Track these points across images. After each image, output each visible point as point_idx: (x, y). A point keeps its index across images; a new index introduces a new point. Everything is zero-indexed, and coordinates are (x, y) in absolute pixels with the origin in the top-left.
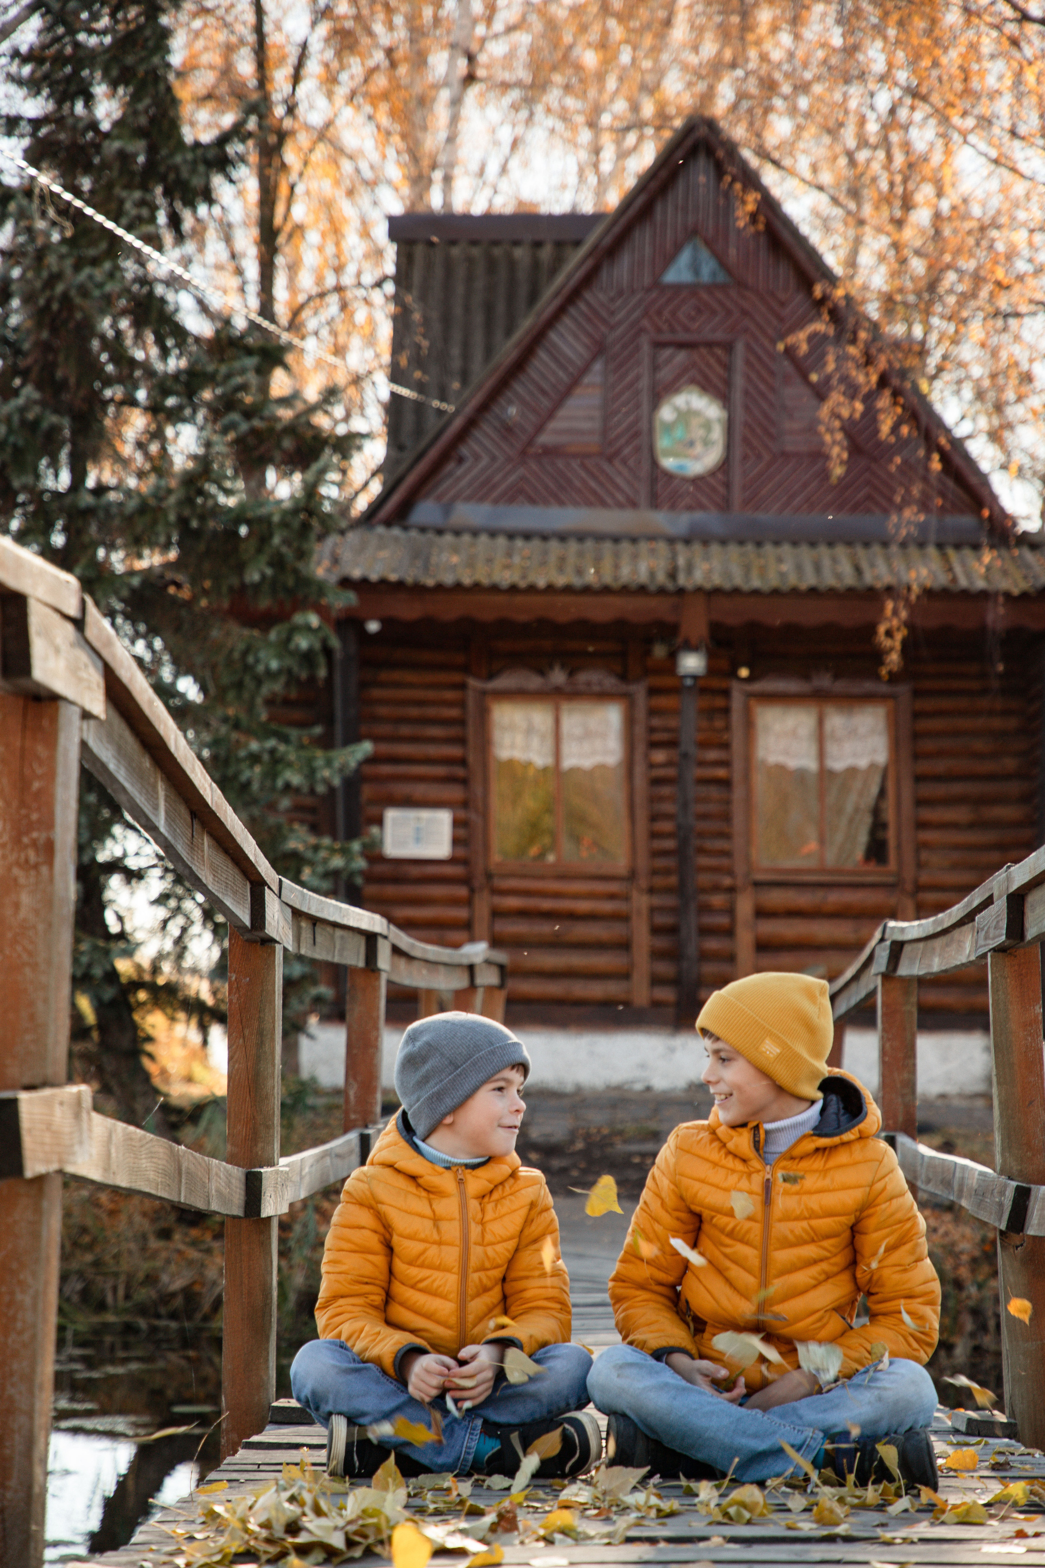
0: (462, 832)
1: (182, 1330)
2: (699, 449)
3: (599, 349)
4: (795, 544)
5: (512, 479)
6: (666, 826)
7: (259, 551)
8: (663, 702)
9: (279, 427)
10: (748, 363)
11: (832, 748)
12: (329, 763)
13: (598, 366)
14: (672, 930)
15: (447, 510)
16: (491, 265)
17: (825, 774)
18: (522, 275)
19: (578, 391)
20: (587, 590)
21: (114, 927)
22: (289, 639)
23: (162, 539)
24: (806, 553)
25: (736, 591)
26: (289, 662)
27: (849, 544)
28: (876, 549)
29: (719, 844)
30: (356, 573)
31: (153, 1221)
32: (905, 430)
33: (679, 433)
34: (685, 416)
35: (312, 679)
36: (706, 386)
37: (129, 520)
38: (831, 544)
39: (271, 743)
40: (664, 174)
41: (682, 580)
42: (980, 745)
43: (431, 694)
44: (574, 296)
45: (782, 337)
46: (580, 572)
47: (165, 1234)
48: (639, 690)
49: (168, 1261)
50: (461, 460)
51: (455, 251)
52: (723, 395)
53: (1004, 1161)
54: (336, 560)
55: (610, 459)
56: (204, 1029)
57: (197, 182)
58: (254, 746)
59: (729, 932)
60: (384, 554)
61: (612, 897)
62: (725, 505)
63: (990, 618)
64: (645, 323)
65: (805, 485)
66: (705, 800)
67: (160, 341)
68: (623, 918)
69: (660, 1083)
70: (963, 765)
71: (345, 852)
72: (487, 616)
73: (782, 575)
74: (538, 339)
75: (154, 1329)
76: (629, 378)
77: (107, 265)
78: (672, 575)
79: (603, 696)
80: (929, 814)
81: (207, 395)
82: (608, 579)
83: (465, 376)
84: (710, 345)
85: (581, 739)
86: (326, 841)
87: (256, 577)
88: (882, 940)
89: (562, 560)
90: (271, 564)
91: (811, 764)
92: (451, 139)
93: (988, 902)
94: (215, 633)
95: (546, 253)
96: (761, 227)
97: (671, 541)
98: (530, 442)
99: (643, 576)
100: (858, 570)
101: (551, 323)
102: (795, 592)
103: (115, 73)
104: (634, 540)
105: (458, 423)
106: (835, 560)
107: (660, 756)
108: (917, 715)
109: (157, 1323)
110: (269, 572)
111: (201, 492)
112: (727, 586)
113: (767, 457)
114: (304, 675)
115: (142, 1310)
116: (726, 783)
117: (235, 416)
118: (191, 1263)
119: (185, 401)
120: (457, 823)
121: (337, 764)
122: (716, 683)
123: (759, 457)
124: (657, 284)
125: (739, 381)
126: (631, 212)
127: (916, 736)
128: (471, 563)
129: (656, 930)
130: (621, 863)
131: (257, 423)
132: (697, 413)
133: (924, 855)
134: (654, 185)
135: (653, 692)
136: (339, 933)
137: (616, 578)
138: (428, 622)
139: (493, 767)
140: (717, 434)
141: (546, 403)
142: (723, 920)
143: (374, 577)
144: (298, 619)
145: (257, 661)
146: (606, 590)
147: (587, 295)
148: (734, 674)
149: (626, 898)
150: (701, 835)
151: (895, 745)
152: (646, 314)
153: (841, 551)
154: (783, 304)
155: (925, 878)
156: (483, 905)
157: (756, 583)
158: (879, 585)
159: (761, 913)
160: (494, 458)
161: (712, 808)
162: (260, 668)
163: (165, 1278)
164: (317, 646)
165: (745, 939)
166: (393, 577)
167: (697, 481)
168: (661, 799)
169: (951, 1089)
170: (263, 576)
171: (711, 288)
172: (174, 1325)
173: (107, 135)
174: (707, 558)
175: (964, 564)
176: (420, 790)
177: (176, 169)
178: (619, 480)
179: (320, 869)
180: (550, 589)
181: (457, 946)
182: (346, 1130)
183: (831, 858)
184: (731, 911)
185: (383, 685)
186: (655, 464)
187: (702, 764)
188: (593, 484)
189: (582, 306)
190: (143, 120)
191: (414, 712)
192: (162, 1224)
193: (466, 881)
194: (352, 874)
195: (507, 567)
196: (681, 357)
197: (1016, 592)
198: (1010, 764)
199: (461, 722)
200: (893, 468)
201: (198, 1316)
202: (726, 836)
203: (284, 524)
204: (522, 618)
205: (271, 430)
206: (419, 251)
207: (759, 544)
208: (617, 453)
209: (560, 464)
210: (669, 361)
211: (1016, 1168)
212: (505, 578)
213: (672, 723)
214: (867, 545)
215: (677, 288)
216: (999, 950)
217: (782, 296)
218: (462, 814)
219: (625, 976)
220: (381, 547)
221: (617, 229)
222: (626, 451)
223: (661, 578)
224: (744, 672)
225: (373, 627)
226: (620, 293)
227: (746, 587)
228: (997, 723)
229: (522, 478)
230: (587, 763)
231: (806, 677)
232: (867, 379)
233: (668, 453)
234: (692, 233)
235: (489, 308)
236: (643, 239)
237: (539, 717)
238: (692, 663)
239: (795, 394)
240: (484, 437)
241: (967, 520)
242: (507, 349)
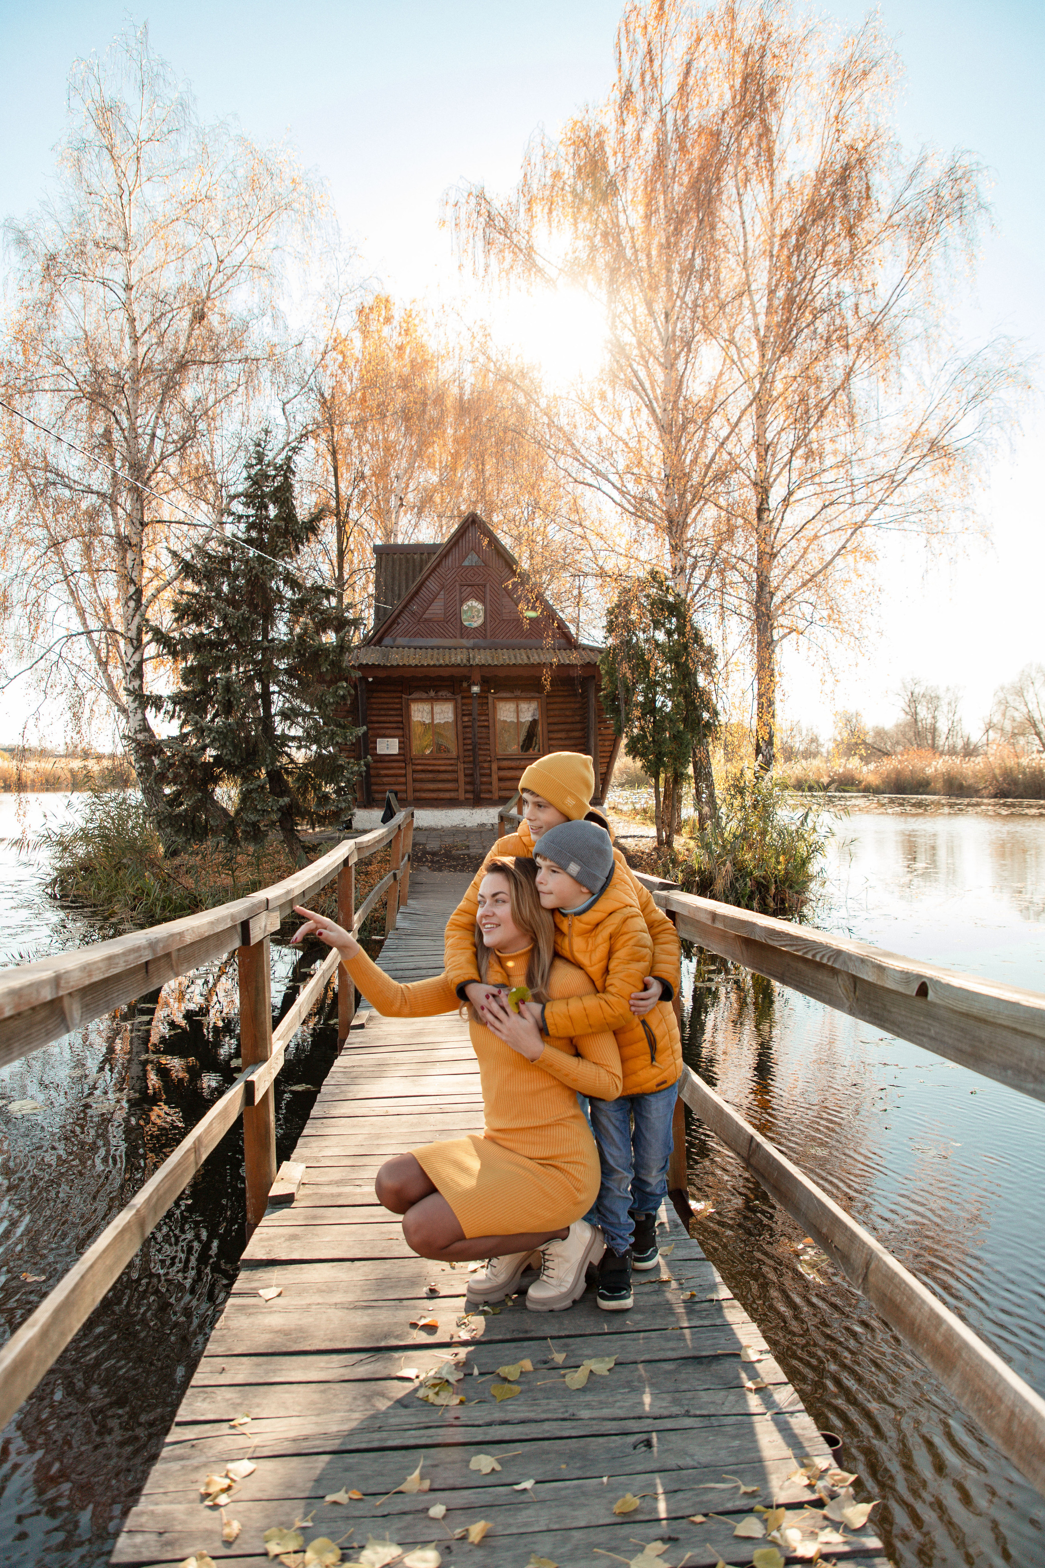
0: (402, 745)
2: (476, 619)
3: (443, 587)
4: (508, 649)
5: (415, 629)
6: (468, 741)
8: (466, 701)
10: (491, 591)
11: (519, 714)
12: (351, 734)
13: (442, 593)
14: (472, 775)
15: (394, 640)
16: (407, 561)
17: (518, 722)
18: (417, 563)
19: (436, 601)
20: (441, 666)
24: (511, 652)
25: (489, 666)
27: (525, 649)
28: (534, 651)
29: (486, 747)
30: (363, 663)
33: (469, 613)
34: (471, 608)
36: (477, 599)
38: (519, 649)
40: (461, 531)
41: (472, 662)
42: (568, 713)
43: (391, 700)
44: (434, 570)
45: (503, 583)
46: (438, 660)
48: (459, 697)
50: (398, 624)
51: (396, 556)
52: (483, 602)
54: (358, 658)
55: (447, 623)
59: (490, 775)
60: (374, 655)
61: (452, 765)
62: (485, 637)
63: (571, 673)
64: (457, 578)
65: (510, 630)
66: (481, 732)
67: (292, 589)
68: (455, 772)
69: (468, 825)
70: (563, 719)
72: (408, 675)
73: (504, 660)
74: (423, 584)
76: (453, 596)
78: (469, 660)
79: (446, 700)
80: (552, 735)
82: (447, 662)
83: (398, 598)
84: (478, 586)
85: (440, 714)
89: (432, 656)
91: (514, 719)
92: (397, 523)
95: (425, 556)
96: (494, 547)
97: (468, 649)
98: (421, 618)
99: (459, 661)
100: (528, 658)
101: (426, 579)
102: (508, 666)
103: (275, 500)
104: (456, 649)
105: (396, 613)
106: (521, 655)
107: (466, 719)
108: (550, 704)
112: (487, 664)
113: (498, 621)
116: (488, 727)
120: (400, 742)
122: (484, 695)
123: (495, 621)
124: (461, 566)
125: (488, 597)
126: (452, 543)
127: (548, 710)
128: (402, 658)
129: (466, 775)
130: (454, 754)
132: (475, 607)
134: (459, 534)
135: (463, 698)
137: (450, 662)
138: (388, 677)
139: (412, 724)
140: (482, 614)
141: (426, 605)
142: (488, 771)
143: (370, 663)
146: (447, 666)
147: (438, 570)
148: (489, 692)
149: (456, 765)
150: (480, 744)
151: (538, 713)
152: (457, 575)
153: (522, 651)
154: (502, 572)
156: (410, 769)
157: (496, 663)
158: (541, 663)
159: (499, 769)
160: (409, 623)
161: (483, 735)
165: (495, 777)
166: (377, 663)
167: (476, 629)
168: (467, 732)
171: (478, 567)
173: (272, 520)
174: (479, 654)
175: (561, 655)
176: (388, 732)
177: (296, 531)
178: (451, 630)
180: (429, 666)
184: (490, 768)
185: (374, 698)
186: (462, 624)
187: (480, 721)
188: (442, 630)
189: (437, 573)
190: (284, 515)
191: (386, 706)
193: (404, 761)
195: (414, 659)
196: (469, 589)
197: (579, 664)
198: (578, 718)
199: (401, 709)
202: (488, 744)
204: (420, 675)
206: (384, 557)
207: (496, 649)
208: (449, 620)
209: (431, 624)
210: (465, 591)
212: (413, 662)
213: (469, 708)
215: (467, 567)
217: (502, 569)
218: (402, 739)
219: (457, 790)
220: (372, 653)
221: (447, 548)
222: (452, 619)
223: (465, 661)
224: (493, 691)
225: (371, 679)
226: (449, 569)
227: (493, 664)
229: (419, 629)
230: (442, 721)
231: (513, 692)
233: (466, 620)
234: (470, 550)
235: (407, 574)
236: (456, 552)
237: (426, 707)
238: (476, 689)
239: (506, 600)
240: (406, 616)
241: (563, 641)
242: (413, 587)
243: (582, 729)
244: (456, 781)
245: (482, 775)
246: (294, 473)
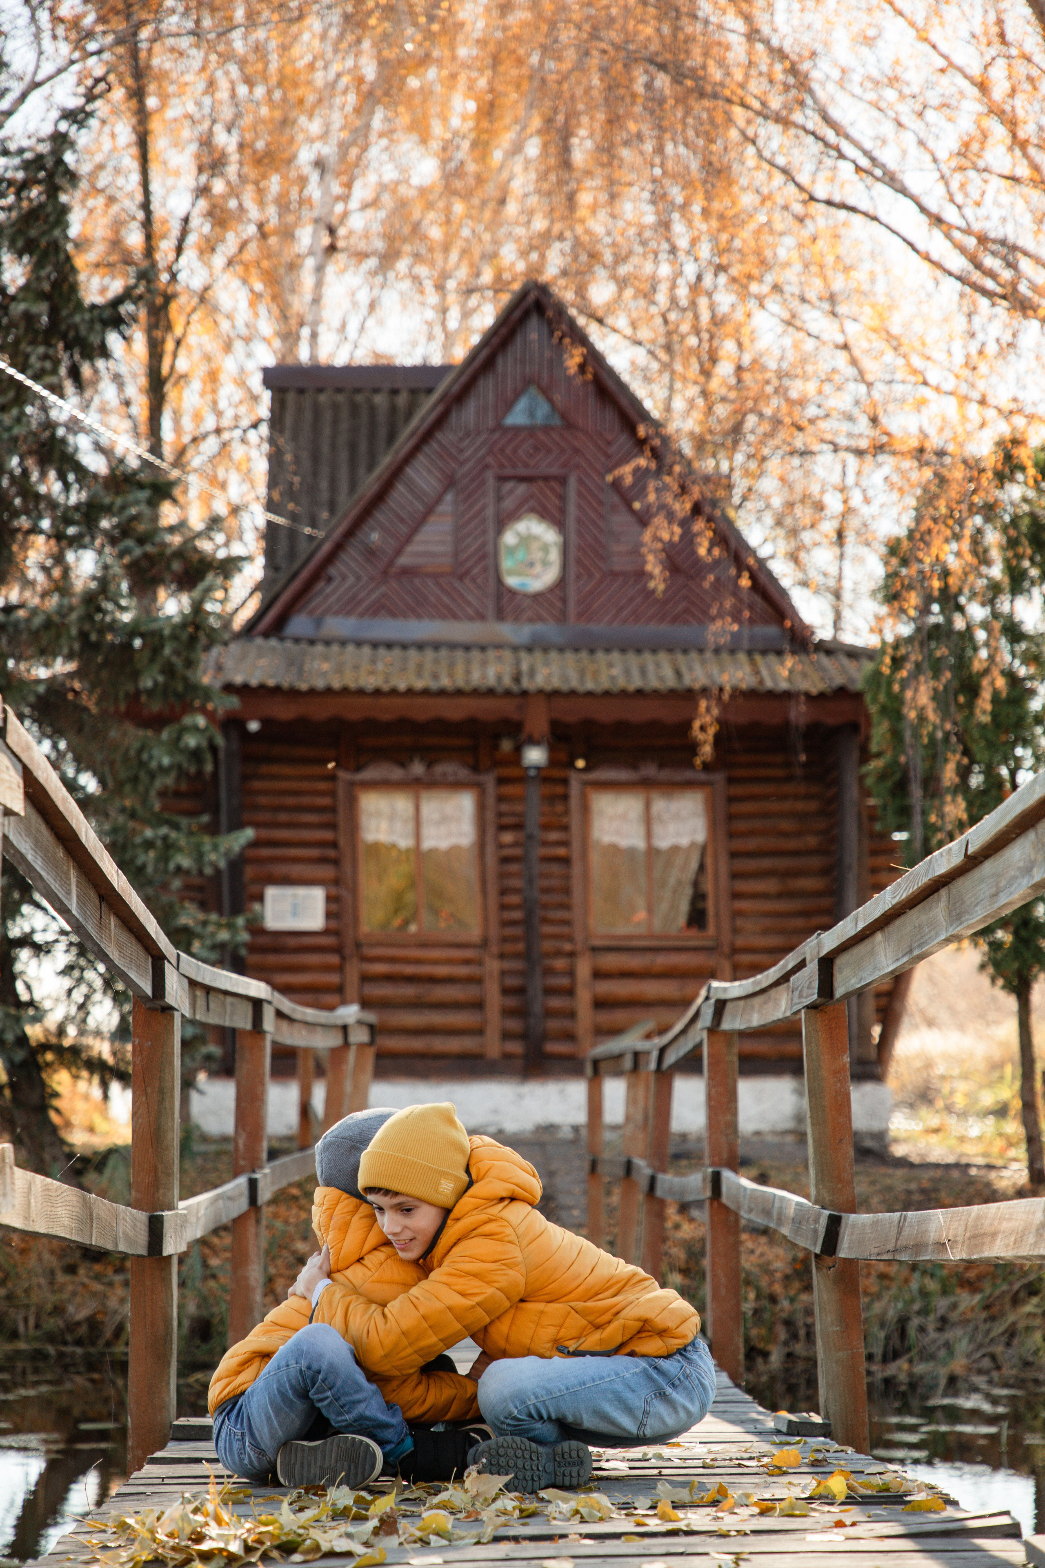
0: (334, 907)
1: (87, 1355)
2: (538, 569)
3: (450, 482)
4: (623, 651)
5: (375, 595)
6: (514, 899)
7: (152, 660)
8: (510, 790)
9: (168, 552)
10: (580, 494)
11: (657, 829)
12: (215, 848)
13: (449, 497)
14: (521, 991)
15: (318, 623)
16: (354, 409)
17: (652, 852)
18: (382, 417)
19: (432, 519)
20: (442, 693)
21: (24, 996)
22: (179, 738)
23: (65, 651)
24: (633, 659)
25: (573, 693)
26: (181, 759)
27: (670, 650)
28: (694, 655)
29: (561, 914)
30: (238, 679)
31: (60, 1257)
32: (716, 552)
33: (520, 555)
34: (526, 540)
35: (200, 773)
36: (544, 514)
37: (35, 634)
38: (654, 651)
39: (164, 830)
40: (504, 331)
41: (526, 683)
42: (786, 825)
43: (305, 785)
44: (427, 436)
45: (610, 470)
46: (435, 676)
47: (71, 1270)
48: (489, 780)
49: (74, 1294)
50: (330, 580)
51: (323, 398)
52: (559, 524)
53: (818, 1194)
54: (219, 668)
55: (461, 578)
56: (105, 1086)
57: (95, 340)
58: (149, 833)
59: (570, 992)
60: (263, 662)
61: (467, 962)
62: (562, 618)
63: (793, 715)
64: (490, 460)
65: (631, 600)
66: (547, 876)
67: (62, 477)
68: (477, 980)
70: (772, 843)
71: (231, 926)
72: (354, 716)
73: (613, 678)
74: (396, 473)
75: (61, 1355)
76: (477, 508)
77: (15, 412)
78: (517, 679)
79: (457, 785)
80: (743, 886)
81: (105, 524)
82: (460, 682)
83: (332, 507)
84: (546, 479)
85: (438, 823)
86: (214, 917)
87: (149, 684)
88: (707, 998)
89: (420, 668)
90: (162, 672)
91: (639, 843)
92: (316, 300)
93: (802, 965)
94: (113, 734)
95: (402, 400)
96: (589, 376)
97: (515, 649)
98: (391, 564)
99: (491, 680)
100: (678, 674)
101: (407, 460)
102: (624, 693)
103: (20, 244)
104: (483, 648)
105: (327, 547)
106: (658, 665)
107: (508, 837)
108: (731, 799)
109: (64, 1349)
110: (161, 679)
111: (99, 609)
112: (565, 688)
113: (597, 576)
114: (193, 770)
115: (51, 1338)
116: (566, 861)
117: (129, 543)
118: (94, 1294)
119: (84, 529)
120: (329, 899)
121: (222, 849)
122: (556, 773)
123: (590, 575)
124: (499, 427)
125: (572, 510)
126: (477, 363)
127: (731, 817)
128: (339, 670)
129: (506, 991)
130: (474, 933)
131: (149, 548)
132: (536, 538)
133: (739, 922)
134: (496, 341)
135: (502, 781)
136: (229, 999)
137: (468, 682)
138: (302, 722)
139: (361, 850)
140: (554, 556)
141: (404, 529)
142: (564, 981)
143: (254, 682)
144: (187, 720)
145: (151, 758)
146: (459, 693)
147: (439, 435)
148: (571, 765)
149: (479, 963)
150: (545, 906)
151: (712, 826)
152: (490, 452)
153: (663, 657)
154: (609, 443)
155: (740, 942)
156: (353, 971)
157: (590, 685)
158: (697, 686)
159: (598, 975)
160: (358, 578)
161: (554, 883)
162: (154, 764)
163: (71, 1309)
164: (204, 744)
165: (583, 998)
166: (271, 682)
167: (537, 597)
168: (509, 875)
169: (764, 1127)
170: (156, 683)
171: (547, 429)
172: (79, 1351)
173: (13, 298)
174: (547, 664)
175: (769, 668)
176: (296, 870)
177: (76, 327)
178: (470, 598)
179: (208, 942)
180: (410, 692)
181: (331, 1008)
182: (236, 1175)
183: (657, 925)
184: (571, 973)
185: (262, 777)
186: (500, 581)
187: (545, 844)
188: (446, 599)
189: (434, 445)
190: (46, 287)
191: (290, 801)
192: (69, 1260)
193: (337, 950)
194: (237, 946)
195: (372, 673)
196: (522, 489)
197: (814, 691)
198: (812, 841)
199: (333, 809)
200: (706, 585)
201: (101, 1342)
202: (567, 907)
203: (174, 637)
204: (386, 717)
205: (161, 554)
206: (291, 397)
207: (592, 651)
208: (467, 573)
209: (417, 582)
210: (511, 492)
211: (828, 1198)
212: (370, 682)
213: (518, 808)
214: (685, 651)
215: (517, 430)
216: (811, 1007)
217: (609, 437)
218: (334, 891)
219: (479, 1032)
220: (260, 656)
221: (464, 379)
222: (476, 571)
223: (507, 682)
224: (580, 763)
225: (254, 726)
226: (468, 434)
227: (581, 689)
228: (800, 806)
229: (384, 595)
230: (444, 844)
231: (634, 767)
232: (683, 507)
233: (511, 573)
234: (528, 382)
235: (353, 447)
236: (487, 387)
237: (402, 803)
238: (535, 756)
239: (620, 520)
240: (350, 559)
241: (772, 630)
242: (369, 484)
243: (825, 871)
244: (478, 1005)
245: (550, 991)
246: (73, 177)
